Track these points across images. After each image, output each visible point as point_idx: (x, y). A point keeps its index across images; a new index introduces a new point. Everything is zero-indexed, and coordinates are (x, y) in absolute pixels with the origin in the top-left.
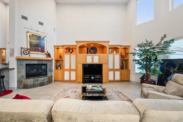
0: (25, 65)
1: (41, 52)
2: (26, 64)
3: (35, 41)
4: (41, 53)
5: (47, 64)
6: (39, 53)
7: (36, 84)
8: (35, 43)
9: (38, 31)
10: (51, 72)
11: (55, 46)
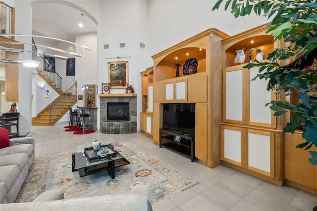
0: (106, 105)
1: (122, 85)
2: (107, 103)
3: (115, 73)
4: (122, 87)
5: (129, 103)
6: (120, 87)
7: (110, 130)
8: (115, 75)
9: (118, 58)
10: (134, 115)
11: (142, 73)
